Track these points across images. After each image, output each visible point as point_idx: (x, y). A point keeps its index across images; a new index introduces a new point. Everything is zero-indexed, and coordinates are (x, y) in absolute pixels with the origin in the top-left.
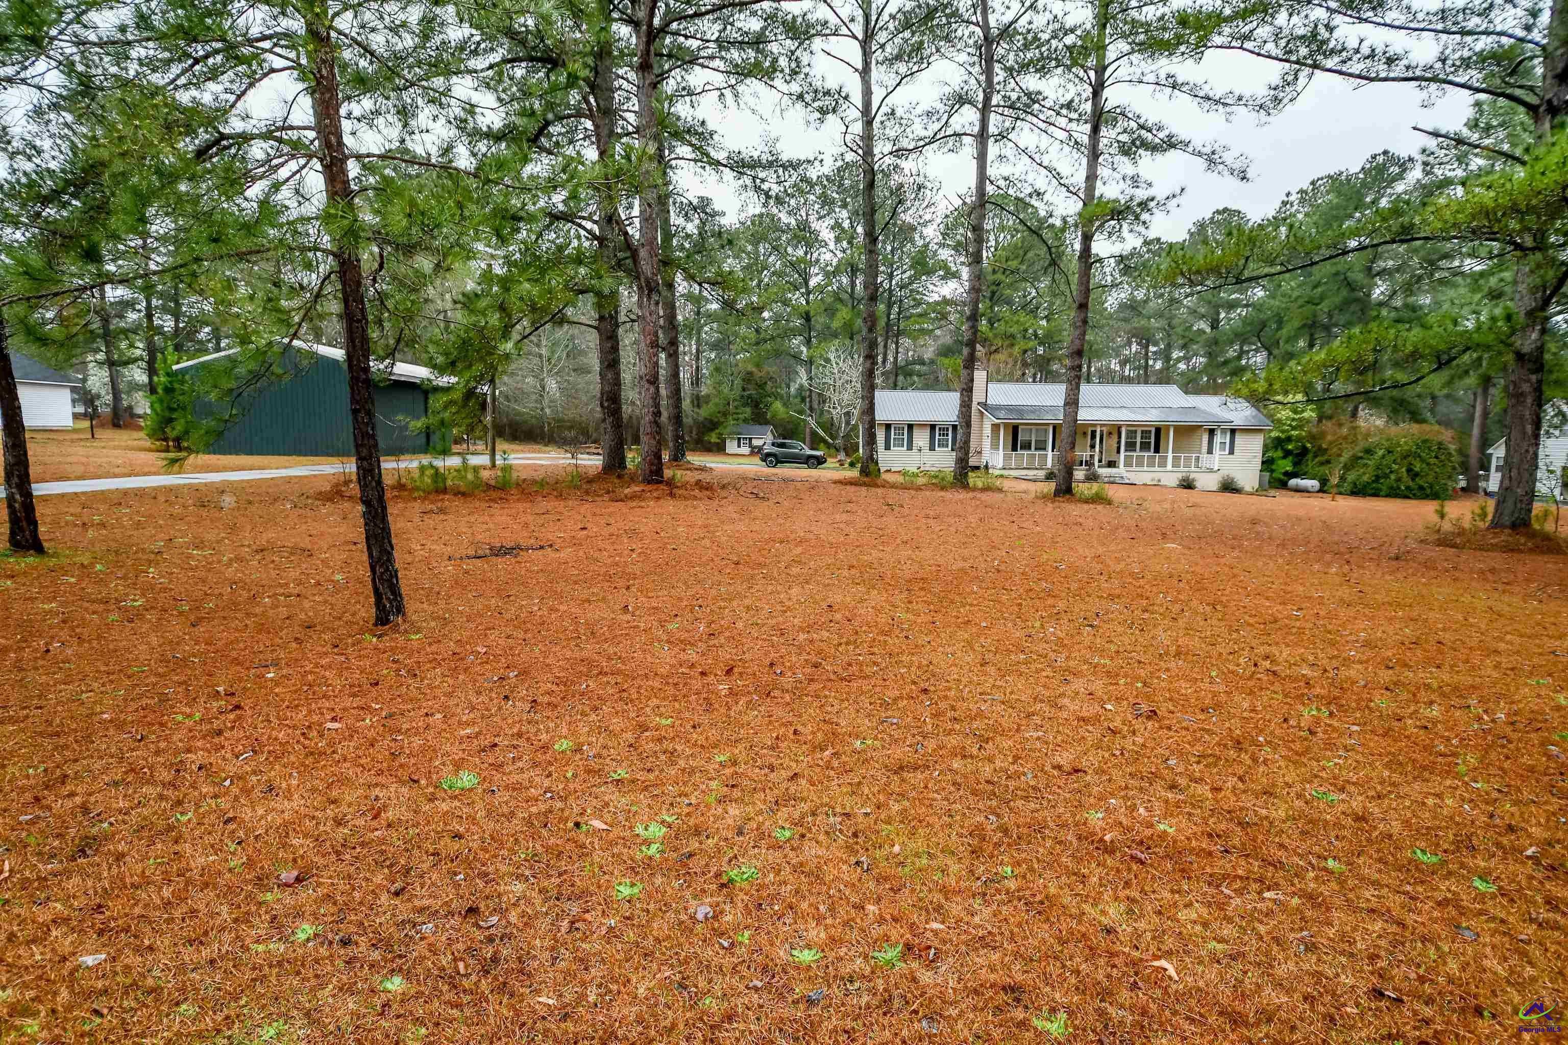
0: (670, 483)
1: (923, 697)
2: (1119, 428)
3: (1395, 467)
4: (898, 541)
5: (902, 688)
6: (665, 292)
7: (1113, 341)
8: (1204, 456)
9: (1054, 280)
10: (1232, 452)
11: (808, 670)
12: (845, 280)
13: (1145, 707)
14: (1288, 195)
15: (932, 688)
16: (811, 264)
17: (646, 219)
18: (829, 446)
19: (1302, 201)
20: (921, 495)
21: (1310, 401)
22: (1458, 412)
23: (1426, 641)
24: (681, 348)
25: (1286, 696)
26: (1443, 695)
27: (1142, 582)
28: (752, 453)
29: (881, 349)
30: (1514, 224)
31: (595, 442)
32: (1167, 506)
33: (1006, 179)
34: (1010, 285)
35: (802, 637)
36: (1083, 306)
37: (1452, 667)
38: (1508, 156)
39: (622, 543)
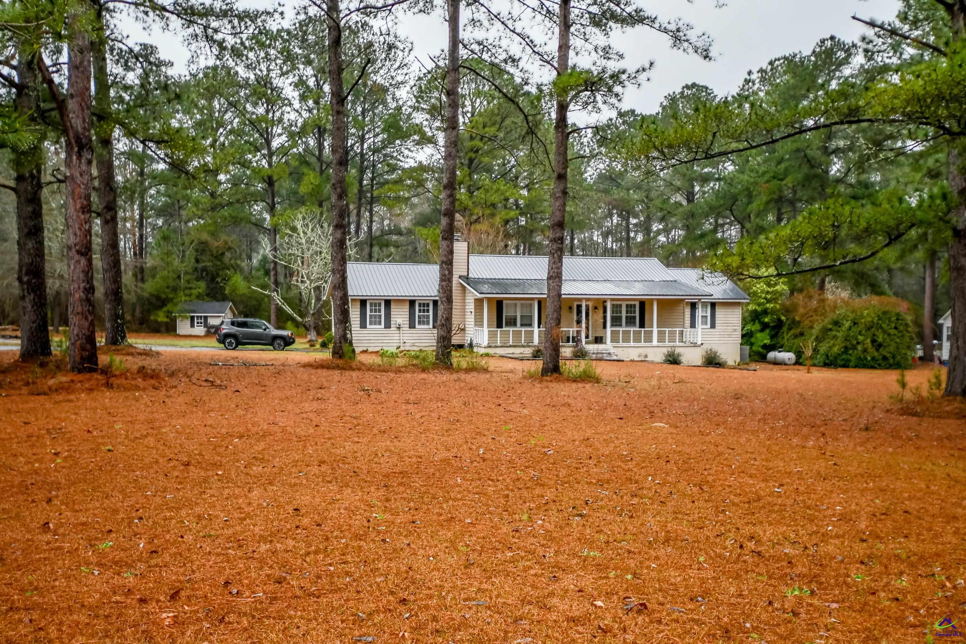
0: (106, 371)
1: (401, 608)
2: (605, 301)
3: (861, 338)
4: (375, 431)
5: (377, 600)
6: (99, 149)
7: (594, 212)
8: (688, 330)
9: (532, 149)
10: (713, 326)
11: (271, 587)
12: (312, 142)
13: (634, 600)
14: (750, 73)
15: (412, 598)
16: (273, 123)
17: (74, 66)
18: (297, 325)
19: (763, 80)
20: (401, 378)
21: (779, 275)
22: (911, 284)
23: (895, 511)
24: (121, 214)
25: (770, 577)
26: (912, 566)
27: (631, 465)
28: (208, 334)
29: (353, 218)
30: (943, 112)
31: (12, 323)
32: (654, 382)
33: (479, 43)
34: (488, 153)
35: (264, 547)
36: (562, 177)
37: (918, 535)
38: (936, 49)
39: (44, 446)
